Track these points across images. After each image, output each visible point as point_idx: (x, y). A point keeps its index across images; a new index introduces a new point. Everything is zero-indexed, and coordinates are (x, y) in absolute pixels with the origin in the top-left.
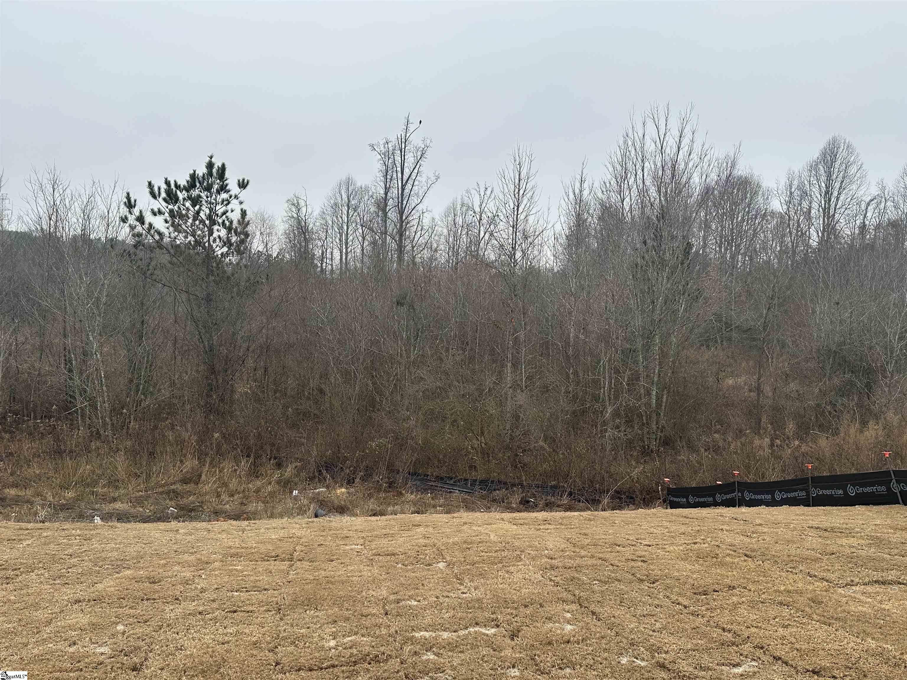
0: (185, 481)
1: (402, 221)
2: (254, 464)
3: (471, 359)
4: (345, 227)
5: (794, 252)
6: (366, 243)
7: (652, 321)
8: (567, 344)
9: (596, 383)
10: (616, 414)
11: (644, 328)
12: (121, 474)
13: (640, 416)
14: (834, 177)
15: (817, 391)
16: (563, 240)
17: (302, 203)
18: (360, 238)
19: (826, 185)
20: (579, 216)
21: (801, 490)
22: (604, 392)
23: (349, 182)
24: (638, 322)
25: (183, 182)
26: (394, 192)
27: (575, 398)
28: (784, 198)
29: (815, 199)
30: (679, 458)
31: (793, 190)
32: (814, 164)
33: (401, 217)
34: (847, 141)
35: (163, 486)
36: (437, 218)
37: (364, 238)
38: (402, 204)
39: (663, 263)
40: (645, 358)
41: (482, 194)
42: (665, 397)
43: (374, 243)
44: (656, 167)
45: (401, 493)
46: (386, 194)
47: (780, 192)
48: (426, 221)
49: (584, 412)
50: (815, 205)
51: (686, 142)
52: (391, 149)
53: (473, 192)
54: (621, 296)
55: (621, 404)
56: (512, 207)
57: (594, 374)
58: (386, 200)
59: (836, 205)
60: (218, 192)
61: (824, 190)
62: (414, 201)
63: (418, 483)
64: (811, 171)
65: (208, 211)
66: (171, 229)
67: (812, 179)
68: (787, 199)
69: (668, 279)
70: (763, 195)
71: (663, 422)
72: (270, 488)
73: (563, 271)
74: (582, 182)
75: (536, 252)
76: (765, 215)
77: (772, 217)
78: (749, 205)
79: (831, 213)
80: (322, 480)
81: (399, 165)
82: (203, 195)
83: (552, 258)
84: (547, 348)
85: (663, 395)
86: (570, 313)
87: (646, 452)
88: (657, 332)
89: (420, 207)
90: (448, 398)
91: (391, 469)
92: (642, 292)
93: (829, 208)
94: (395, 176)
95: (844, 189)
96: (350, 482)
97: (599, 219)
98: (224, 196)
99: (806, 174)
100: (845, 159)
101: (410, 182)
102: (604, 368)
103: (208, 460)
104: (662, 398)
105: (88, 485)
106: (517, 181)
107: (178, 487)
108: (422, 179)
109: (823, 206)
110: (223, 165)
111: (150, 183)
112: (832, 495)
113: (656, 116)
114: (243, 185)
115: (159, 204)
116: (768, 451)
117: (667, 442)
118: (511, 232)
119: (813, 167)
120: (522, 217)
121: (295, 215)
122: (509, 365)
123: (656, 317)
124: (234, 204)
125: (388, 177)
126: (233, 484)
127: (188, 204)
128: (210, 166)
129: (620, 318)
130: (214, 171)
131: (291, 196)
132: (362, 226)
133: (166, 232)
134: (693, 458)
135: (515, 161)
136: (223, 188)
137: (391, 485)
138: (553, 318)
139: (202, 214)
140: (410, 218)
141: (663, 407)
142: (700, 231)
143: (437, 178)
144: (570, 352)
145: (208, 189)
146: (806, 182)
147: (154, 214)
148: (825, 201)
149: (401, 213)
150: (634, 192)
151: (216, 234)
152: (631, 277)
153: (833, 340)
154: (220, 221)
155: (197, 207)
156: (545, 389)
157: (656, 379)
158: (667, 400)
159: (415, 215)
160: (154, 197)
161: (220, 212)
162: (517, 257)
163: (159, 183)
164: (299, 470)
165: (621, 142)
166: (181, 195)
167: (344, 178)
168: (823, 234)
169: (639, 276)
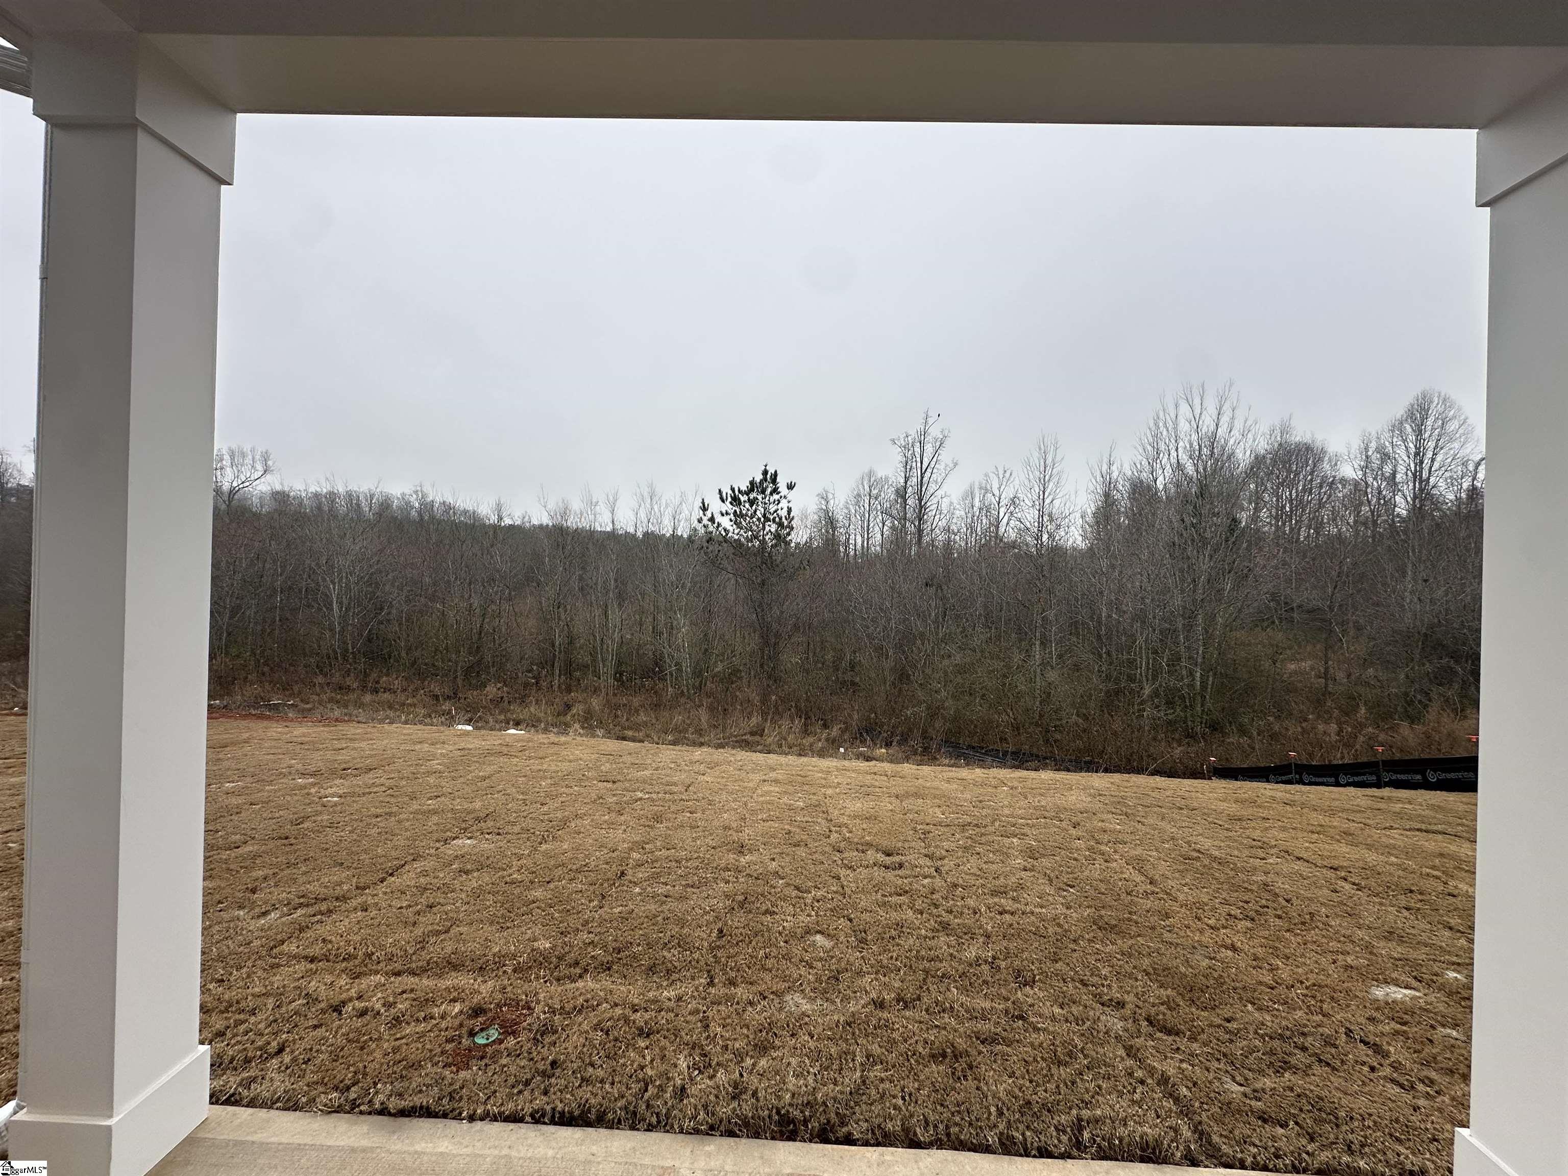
0: (752, 734)
1: (921, 507)
2: (805, 725)
3: (998, 638)
4: (867, 515)
5: (1375, 522)
6: (886, 528)
7: (1194, 601)
8: (1099, 622)
9: (1131, 663)
10: (1156, 694)
11: (1185, 608)
12: (705, 725)
13: (1182, 698)
14: (1427, 435)
15: (1402, 676)
16: (1089, 518)
17: (830, 496)
18: (881, 525)
19: (1416, 446)
20: (1107, 495)
21: (1371, 774)
22: (1142, 670)
23: (870, 474)
24: (1178, 601)
25: (744, 488)
26: (914, 481)
27: (1108, 677)
28: (1359, 462)
29: (1401, 462)
30: (1228, 740)
31: (1370, 453)
32: (1397, 423)
33: (920, 503)
34: (1443, 394)
35: (736, 736)
36: (955, 502)
37: (884, 524)
38: (921, 491)
39: (1205, 542)
40: (1187, 638)
41: (1001, 476)
42: (1211, 679)
43: (893, 528)
44: (1191, 445)
45: (935, 758)
46: (906, 482)
47: (1352, 456)
48: (944, 507)
49: (1117, 692)
50: (1401, 469)
51: (1225, 420)
52: (910, 441)
53: (991, 475)
54: (1157, 575)
55: (1160, 686)
56: (1037, 491)
57: (1129, 653)
58: (905, 488)
59: (1431, 468)
60: (771, 494)
61: (1413, 450)
62: (932, 487)
63: (951, 749)
64: (1393, 431)
65: (762, 510)
66: (735, 526)
67: (1395, 440)
68: (1362, 463)
69: (1211, 557)
70: (1330, 461)
71: (1209, 705)
72: (820, 744)
73: (1090, 549)
74: (1110, 464)
75: (1063, 534)
76: (1332, 483)
77: (1344, 486)
78: (1312, 473)
79: (1425, 476)
80: (863, 742)
81: (918, 456)
82: (760, 497)
83: (1080, 538)
84: (1076, 628)
85: (1208, 677)
86: (1101, 593)
87: (1190, 736)
88: (1200, 612)
89: (939, 493)
90: (977, 673)
91: (925, 736)
92: (1182, 570)
93: (1421, 472)
94: (914, 464)
95: (1442, 448)
96: (888, 745)
97: (1129, 498)
98: (776, 497)
99: (1387, 435)
100: (1440, 414)
101: (929, 470)
102: (1141, 648)
103: (769, 717)
104: (1208, 680)
105: (680, 732)
106: (1042, 469)
107: (747, 737)
108: (941, 466)
109: (1413, 469)
110: (776, 472)
111: (720, 490)
112: (1409, 780)
113: (1189, 397)
114: (790, 487)
115: (728, 507)
116: (1334, 738)
117: (1215, 727)
118: (1037, 516)
119: (1397, 428)
120: (1047, 501)
121: (824, 507)
122: (1038, 643)
123: (1199, 597)
124: (784, 504)
125: (908, 467)
126: (791, 738)
127: (747, 505)
128: (765, 473)
129: (1156, 597)
130: (768, 476)
131: (820, 490)
132: (882, 513)
133: (731, 529)
134: (1244, 740)
135: (1040, 449)
136: (775, 491)
137: (926, 749)
138: (1082, 598)
139: (758, 513)
140: (929, 504)
141: (1209, 690)
142: (1250, 503)
143: (956, 464)
144: (1103, 632)
145: (763, 492)
146: (1387, 444)
147: (723, 515)
148: (1416, 465)
149: (920, 500)
150: (1168, 471)
151: (767, 528)
152: (1168, 556)
153: (1422, 621)
154: (772, 517)
155: (754, 507)
156: (1077, 667)
157: (1200, 660)
158: (1213, 683)
159: (934, 500)
160: (723, 501)
161: (772, 511)
162: (1044, 540)
163: (727, 490)
164: (843, 731)
165: (1152, 424)
166: (743, 498)
167: (866, 471)
168: (1414, 502)
169: (1177, 554)
